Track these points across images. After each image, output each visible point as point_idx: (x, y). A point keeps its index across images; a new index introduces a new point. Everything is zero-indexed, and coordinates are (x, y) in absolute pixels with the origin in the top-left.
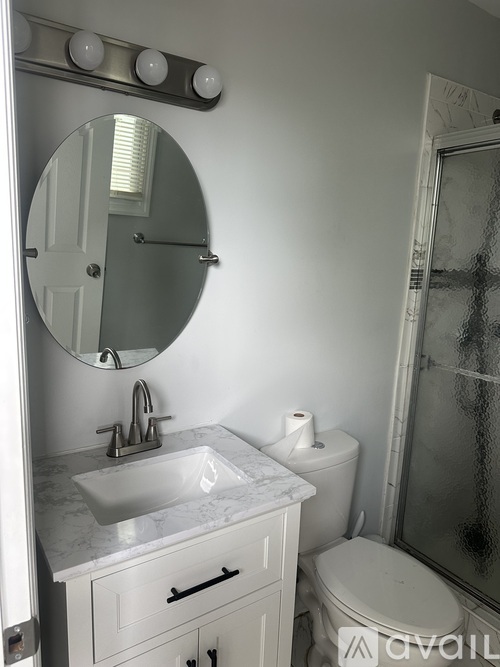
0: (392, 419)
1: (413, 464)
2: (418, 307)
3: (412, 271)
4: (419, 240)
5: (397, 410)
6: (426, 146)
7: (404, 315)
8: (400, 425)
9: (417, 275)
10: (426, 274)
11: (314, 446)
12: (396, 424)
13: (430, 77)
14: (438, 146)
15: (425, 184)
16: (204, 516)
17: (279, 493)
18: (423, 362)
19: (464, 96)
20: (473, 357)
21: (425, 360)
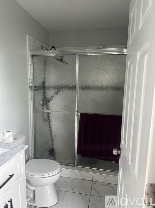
0: (30, 127)
1: (36, 138)
2: (32, 96)
3: (30, 87)
4: (30, 78)
5: (31, 124)
6: (28, 54)
7: (29, 99)
8: (32, 128)
9: (31, 87)
10: (33, 87)
11: (14, 139)
12: (31, 128)
13: (27, 35)
14: (31, 54)
15: (29, 63)
16: (4, 161)
17: (20, 149)
18: (35, 111)
19: (35, 41)
20: (45, 107)
21: (36, 110)
